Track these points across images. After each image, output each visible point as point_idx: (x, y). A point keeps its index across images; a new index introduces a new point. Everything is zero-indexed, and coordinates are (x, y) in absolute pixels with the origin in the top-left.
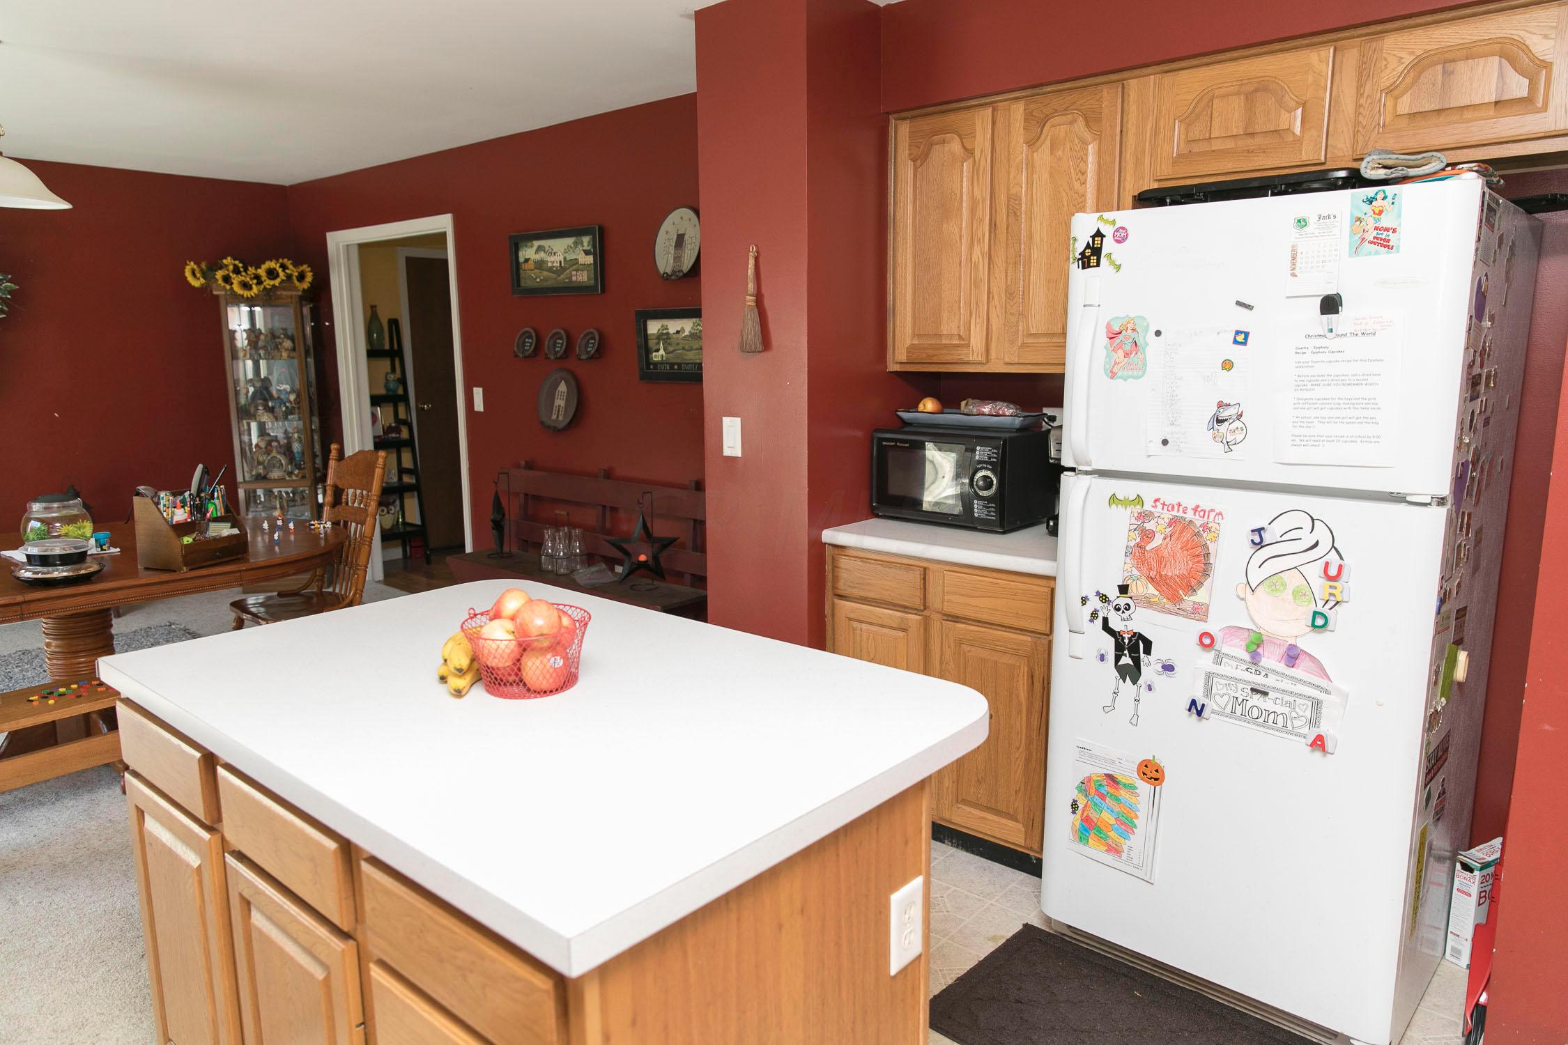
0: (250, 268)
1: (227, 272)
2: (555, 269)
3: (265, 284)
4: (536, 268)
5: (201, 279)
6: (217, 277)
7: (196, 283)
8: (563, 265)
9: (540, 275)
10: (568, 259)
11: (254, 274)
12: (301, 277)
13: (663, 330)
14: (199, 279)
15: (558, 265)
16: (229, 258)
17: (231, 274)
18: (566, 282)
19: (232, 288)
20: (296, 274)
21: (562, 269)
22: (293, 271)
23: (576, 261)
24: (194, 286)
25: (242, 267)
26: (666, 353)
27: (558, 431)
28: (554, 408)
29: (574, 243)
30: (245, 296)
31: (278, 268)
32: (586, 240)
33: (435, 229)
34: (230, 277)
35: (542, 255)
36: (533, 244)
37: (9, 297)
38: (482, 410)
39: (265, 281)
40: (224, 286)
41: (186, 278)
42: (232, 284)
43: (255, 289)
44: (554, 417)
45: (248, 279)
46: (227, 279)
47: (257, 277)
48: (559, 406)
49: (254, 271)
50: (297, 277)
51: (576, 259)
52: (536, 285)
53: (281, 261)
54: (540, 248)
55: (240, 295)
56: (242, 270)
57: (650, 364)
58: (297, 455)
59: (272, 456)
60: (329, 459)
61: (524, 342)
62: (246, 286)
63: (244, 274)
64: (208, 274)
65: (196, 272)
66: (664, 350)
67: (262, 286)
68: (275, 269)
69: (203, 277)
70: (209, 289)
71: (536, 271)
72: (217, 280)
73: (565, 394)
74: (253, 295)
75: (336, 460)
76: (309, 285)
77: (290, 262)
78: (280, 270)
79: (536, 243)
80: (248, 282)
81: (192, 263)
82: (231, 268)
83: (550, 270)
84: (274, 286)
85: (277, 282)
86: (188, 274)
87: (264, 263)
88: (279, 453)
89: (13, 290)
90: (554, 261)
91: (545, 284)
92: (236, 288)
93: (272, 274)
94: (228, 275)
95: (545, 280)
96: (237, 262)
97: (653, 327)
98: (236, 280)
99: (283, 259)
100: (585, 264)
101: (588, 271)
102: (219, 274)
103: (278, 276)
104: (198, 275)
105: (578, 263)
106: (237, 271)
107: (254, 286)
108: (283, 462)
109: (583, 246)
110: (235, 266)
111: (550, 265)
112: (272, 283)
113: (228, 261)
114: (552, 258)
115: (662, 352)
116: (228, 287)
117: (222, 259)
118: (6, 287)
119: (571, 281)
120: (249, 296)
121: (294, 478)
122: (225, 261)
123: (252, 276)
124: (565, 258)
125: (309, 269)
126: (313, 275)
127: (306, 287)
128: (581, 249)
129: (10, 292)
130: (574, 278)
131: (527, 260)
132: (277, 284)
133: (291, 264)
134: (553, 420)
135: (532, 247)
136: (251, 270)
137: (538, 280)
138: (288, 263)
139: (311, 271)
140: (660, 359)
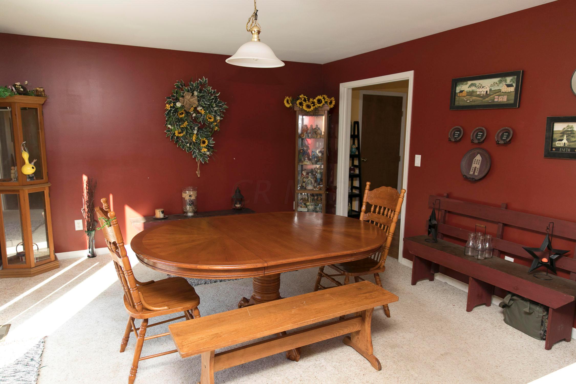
0: (311, 99)
1: (301, 101)
2: (482, 95)
3: (316, 106)
4: (467, 95)
5: (290, 104)
6: (297, 103)
7: (288, 106)
8: (488, 93)
9: (470, 98)
10: (493, 90)
11: (312, 101)
12: (331, 103)
13: (568, 128)
14: (289, 104)
15: (485, 93)
16: (302, 95)
17: (303, 102)
18: (490, 102)
19: (302, 108)
20: (329, 101)
21: (487, 95)
22: (328, 100)
23: (499, 91)
24: (287, 107)
25: (307, 99)
26: (568, 142)
27: (473, 181)
28: (472, 168)
29: (499, 81)
30: (307, 111)
31: (322, 99)
32: (509, 80)
33: (401, 79)
34: (302, 103)
35: (473, 88)
36: (468, 83)
37: (225, 111)
38: (419, 166)
39: (316, 104)
40: (299, 107)
41: (284, 103)
42: (303, 106)
43: (312, 108)
44: (471, 173)
45: (310, 104)
46: (301, 104)
47: (313, 103)
48: (476, 167)
49: (312, 100)
50: (329, 103)
51: (499, 90)
52: (466, 104)
53: (323, 96)
54: (472, 85)
55: (305, 110)
56: (307, 100)
57: (553, 148)
58: (318, 179)
59: (308, 179)
60: (365, 189)
61: (454, 133)
62: (308, 107)
63: (307, 101)
64: (294, 102)
65: (289, 101)
66: (567, 140)
67: (315, 107)
68: (321, 99)
69: (291, 103)
70: (293, 108)
71: (467, 97)
72: (297, 104)
73: (480, 162)
74: (311, 110)
75: (368, 190)
76: (333, 106)
77: (327, 96)
78: (323, 100)
79: (470, 83)
80: (310, 105)
81: (288, 97)
82: (303, 99)
83: (479, 96)
84: (320, 106)
85: (321, 105)
86: (285, 102)
87: (317, 97)
88: (311, 178)
89: (227, 108)
90: (482, 91)
91: (473, 104)
92: (304, 107)
93: (319, 101)
94: (302, 102)
95: (473, 101)
96: (305, 97)
97: (559, 127)
98: (305, 104)
99: (324, 95)
100: (506, 92)
101: (508, 96)
102: (298, 102)
103: (321, 102)
104: (290, 102)
105: (501, 92)
106: (305, 100)
107: (312, 107)
108: (313, 182)
109: (506, 82)
110: (304, 98)
111: (478, 93)
112: (319, 105)
113: (301, 96)
114: (481, 90)
115: (565, 141)
116: (301, 107)
117: (299, 96)
118: (224, 107)
119: (494, 102)
120: (309, 111)
121: (317, 189)
122: (300, 96)
123: (311, 102)
124: (490, 90)
125: (334, 99)
126: (335, 102)
127: (332, 107)
128: (505, 84)
129: (226, 109)
130: (496, 100)
131: (461, 92)
132: (321, 106)
133: (327, 97)
134: (471, 175)
135: (466, 84)
136: (311, 100)
137: (468, 101)
138: (325, 96)
139: (334, 100)
140: (562, 145)
